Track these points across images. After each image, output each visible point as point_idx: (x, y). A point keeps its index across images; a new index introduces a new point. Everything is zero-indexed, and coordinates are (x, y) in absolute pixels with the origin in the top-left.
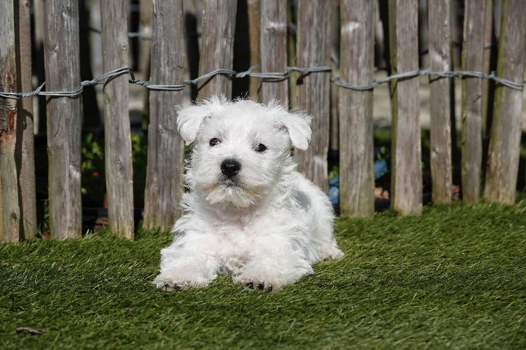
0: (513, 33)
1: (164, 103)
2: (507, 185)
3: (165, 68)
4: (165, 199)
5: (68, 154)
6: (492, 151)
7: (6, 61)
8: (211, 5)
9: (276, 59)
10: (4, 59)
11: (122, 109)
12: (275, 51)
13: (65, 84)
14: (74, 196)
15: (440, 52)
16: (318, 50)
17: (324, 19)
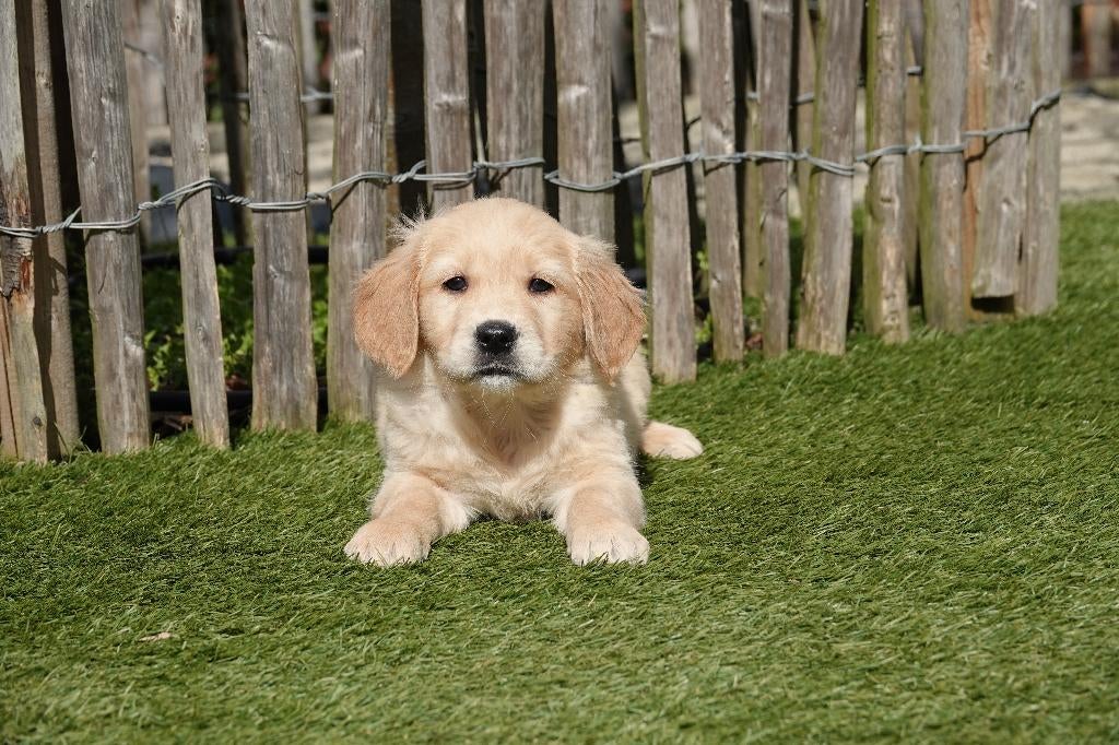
0: (835, 87)
1: (275, 230)
2: (832, 325)
3: (274, 176)
4: (285, 380)
5: (121, 319)
6: (807, 272)
7: (13, 179)
8: (347, 71)
9: (453, 151)
10: (10, 175)
11: (203, 245)
12: (452, 140)
13: (110, 210)
14: (133, 385)
15: (719, 124)
16: (522, 132)
17: (530, 84)
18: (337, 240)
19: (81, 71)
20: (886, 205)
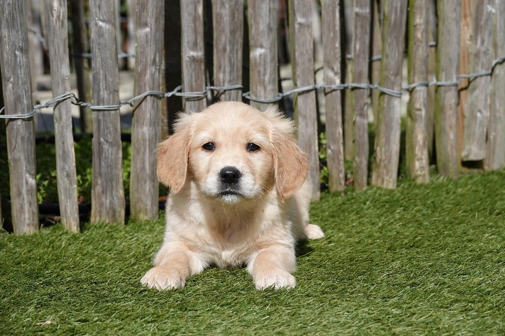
0: (392, 51)
1: (104, 120)
2: (390, 174)
3: (104, 91)
4: (108, 198)
5: (24, 165)
6: (377, 146)
8: (142, 39)
9: (196, 81)
11: (67, 127)
12: (195, 74)
13: (19, 108)
14: (30, 198)
15: (333, 69)
16: (231, 72)
17: (236, 47)
18: (135, 126)
19: (5, 37)
20: (418, 112)
